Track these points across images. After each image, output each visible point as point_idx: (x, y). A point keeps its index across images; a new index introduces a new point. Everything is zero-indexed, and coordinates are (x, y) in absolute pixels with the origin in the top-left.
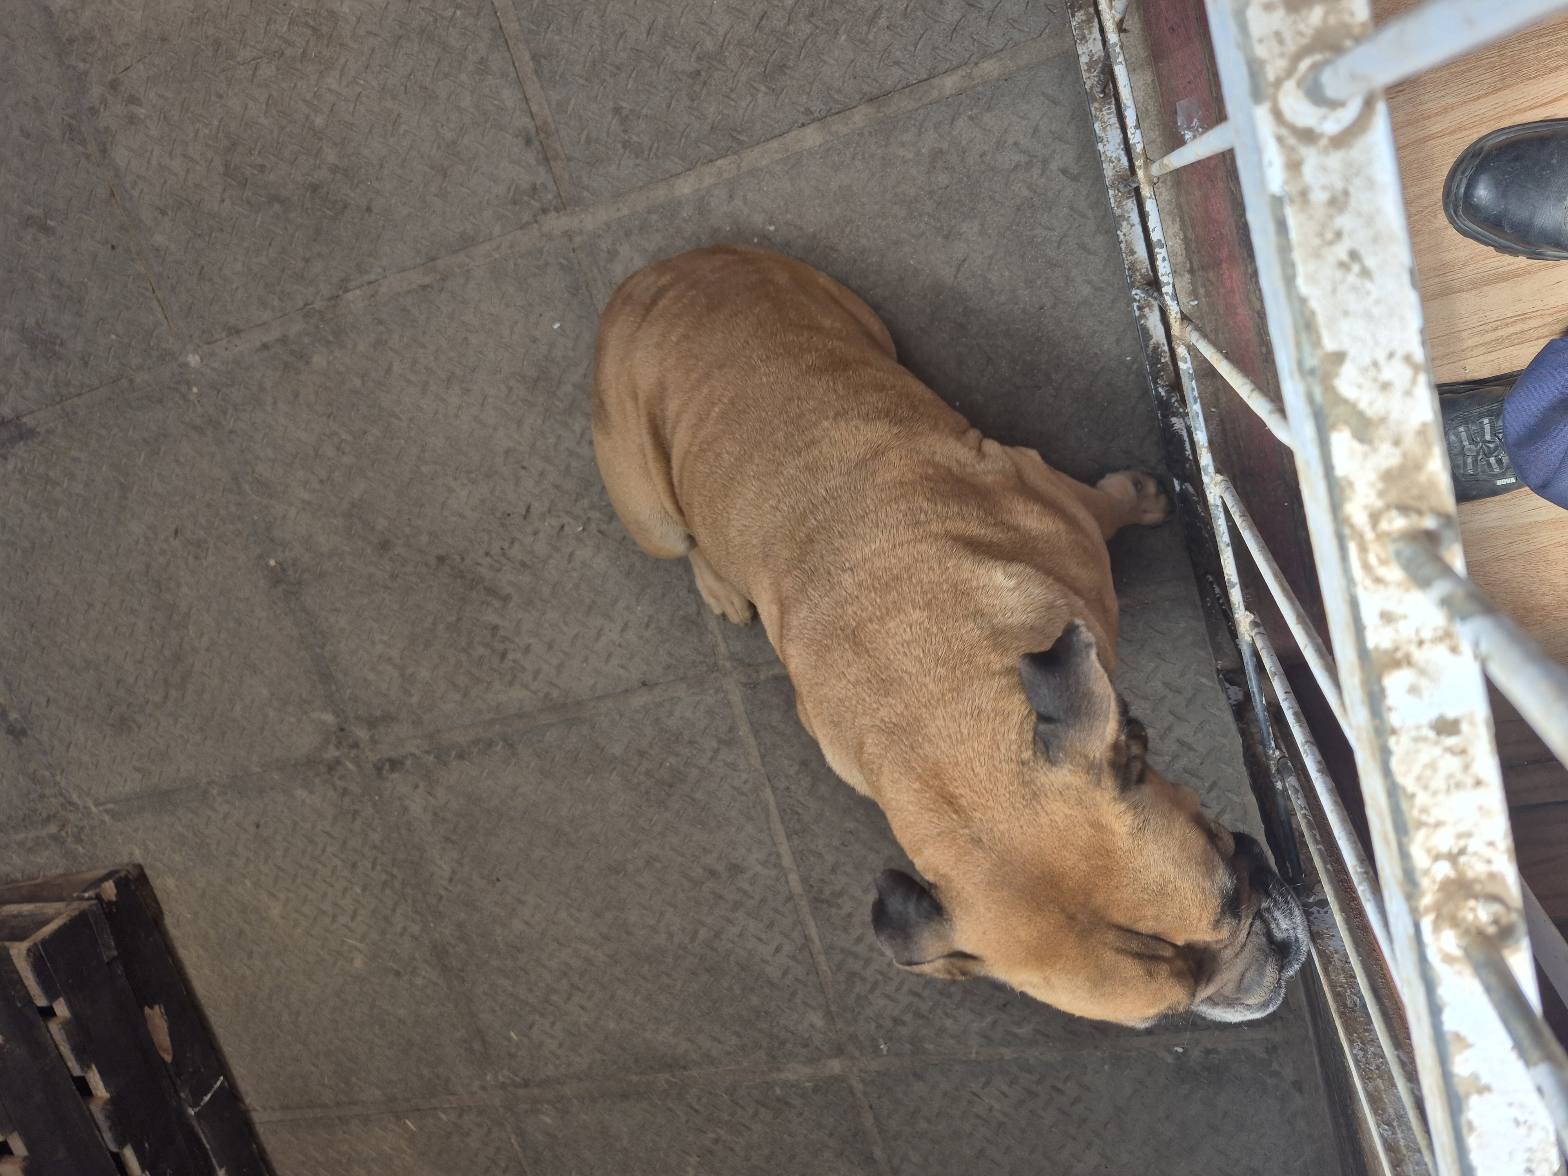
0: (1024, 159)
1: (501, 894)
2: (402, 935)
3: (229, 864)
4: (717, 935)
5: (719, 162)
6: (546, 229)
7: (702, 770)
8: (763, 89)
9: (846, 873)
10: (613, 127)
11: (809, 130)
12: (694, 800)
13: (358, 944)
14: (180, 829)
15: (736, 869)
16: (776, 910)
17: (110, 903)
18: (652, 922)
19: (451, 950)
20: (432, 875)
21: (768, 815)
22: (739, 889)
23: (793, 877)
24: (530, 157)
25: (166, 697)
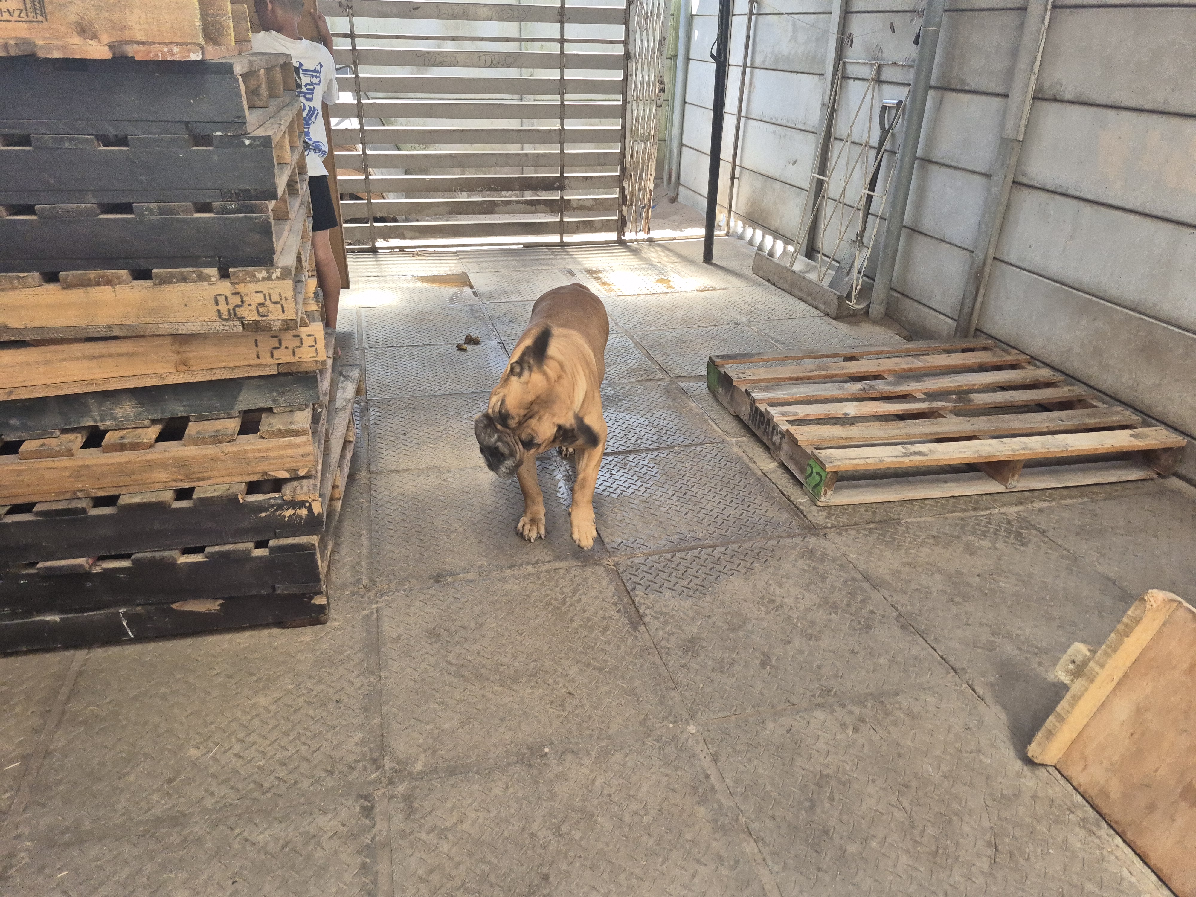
1: (218, 884)
3: (310, 677)
13: (211, 754)
14: (348, 652)
17: (312, 598)
19: (176, 830)
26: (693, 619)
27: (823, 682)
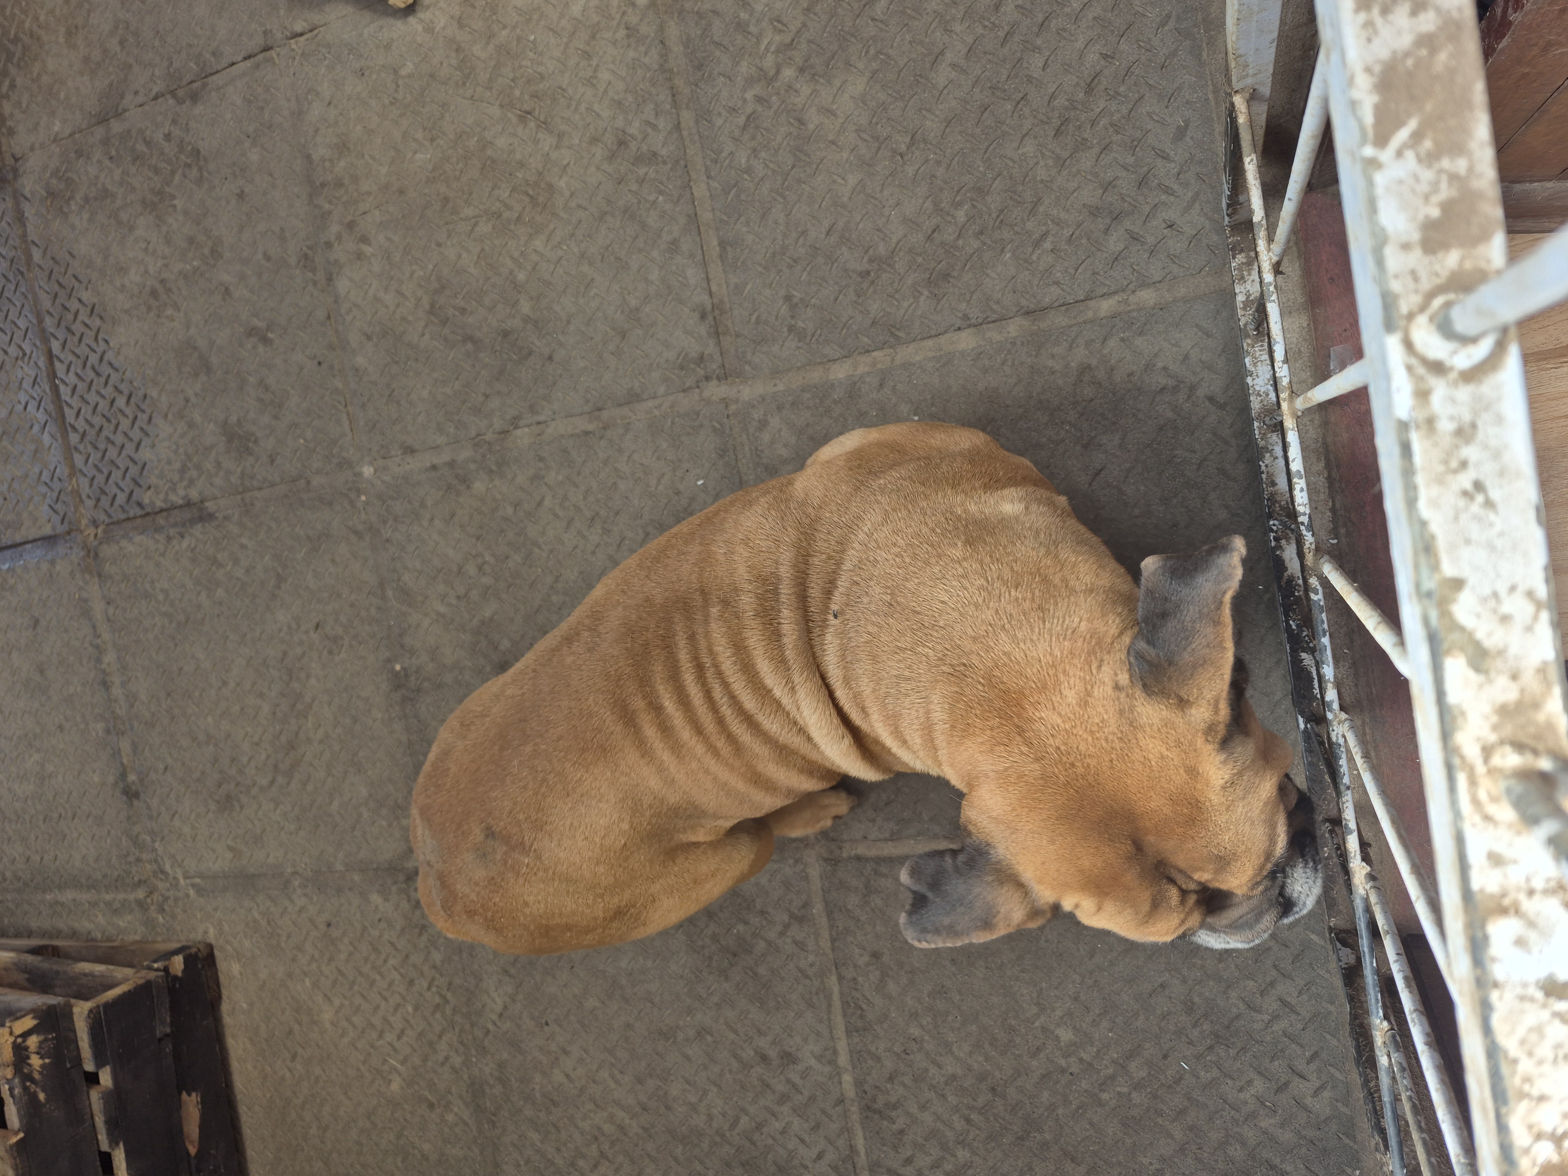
0: (1171, 383)
1: (547, 1040)
2: (443, 1064)
3: (294, 960)
4: (759, 1127)
5: (875, 354)
6: (705, 394)
7: (769, 943)
8: (926, 293)
9: (904, 1084)
10: (782, 311)
11: (964, 334)
12: (756, 974)
13: (398, 1066)
14: (256, 915)
15: (789, 1058)
16: (824, 1112)
17: (175, 978)
18: (693, 1099)
19: (488, 1090)
20: (484, 1006)
21: (830, 1006)
22: (788, 1081)
23: (847, 1078)
24: (703, 330)
25: (273, 782)
26: (191, 425)
27: (293, 261)
